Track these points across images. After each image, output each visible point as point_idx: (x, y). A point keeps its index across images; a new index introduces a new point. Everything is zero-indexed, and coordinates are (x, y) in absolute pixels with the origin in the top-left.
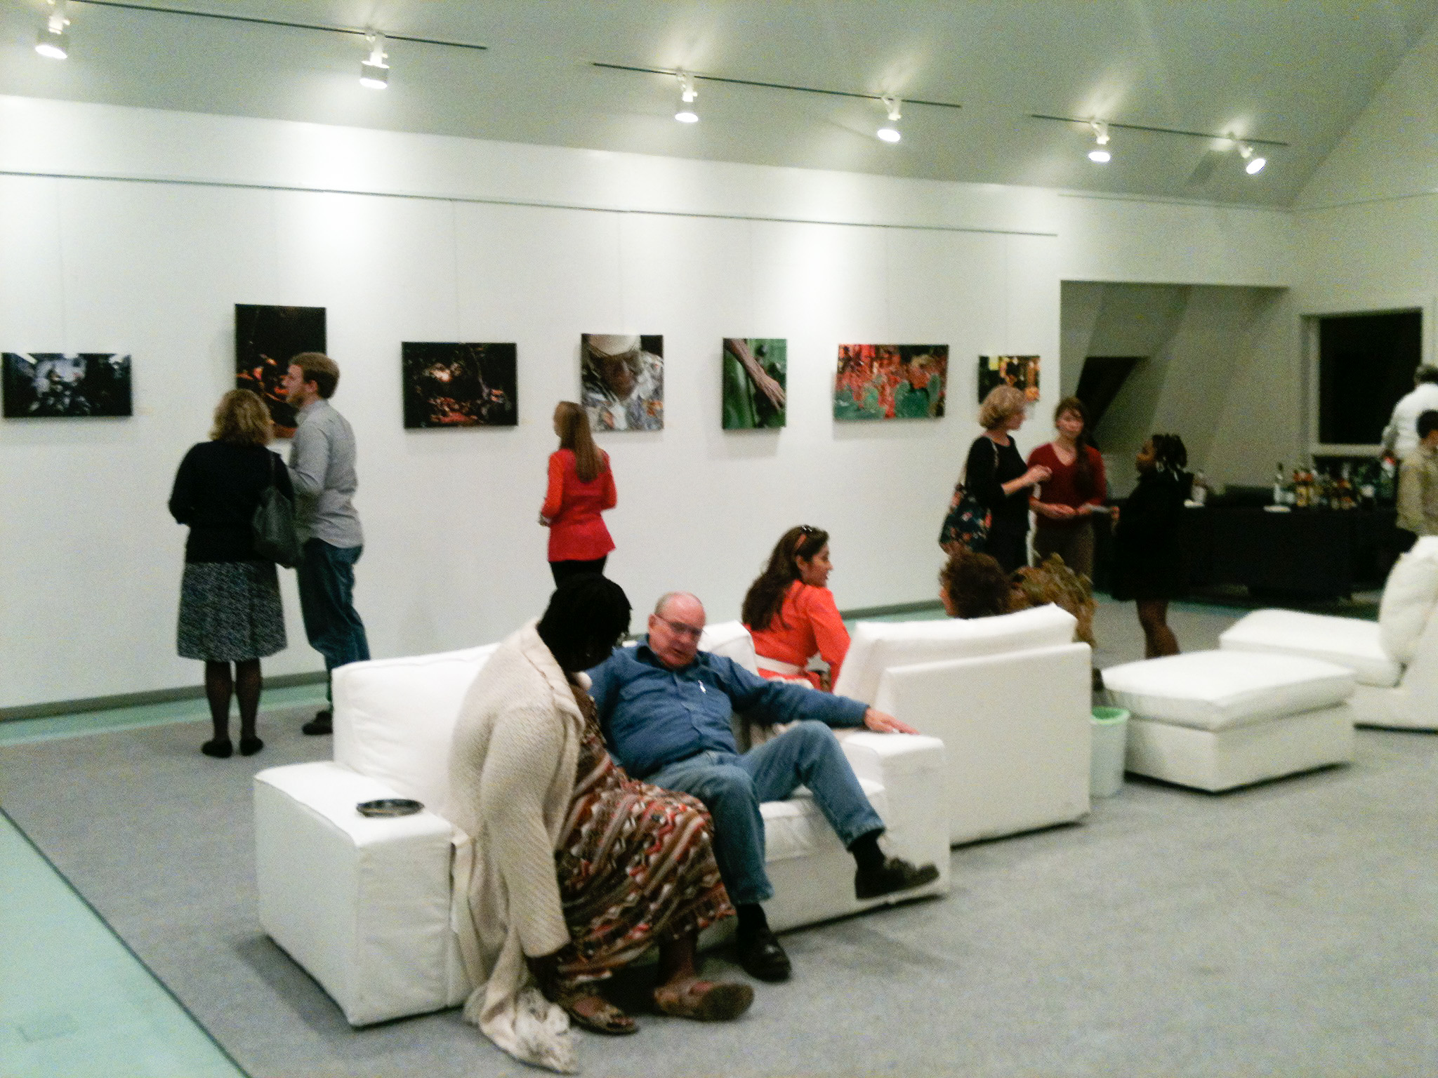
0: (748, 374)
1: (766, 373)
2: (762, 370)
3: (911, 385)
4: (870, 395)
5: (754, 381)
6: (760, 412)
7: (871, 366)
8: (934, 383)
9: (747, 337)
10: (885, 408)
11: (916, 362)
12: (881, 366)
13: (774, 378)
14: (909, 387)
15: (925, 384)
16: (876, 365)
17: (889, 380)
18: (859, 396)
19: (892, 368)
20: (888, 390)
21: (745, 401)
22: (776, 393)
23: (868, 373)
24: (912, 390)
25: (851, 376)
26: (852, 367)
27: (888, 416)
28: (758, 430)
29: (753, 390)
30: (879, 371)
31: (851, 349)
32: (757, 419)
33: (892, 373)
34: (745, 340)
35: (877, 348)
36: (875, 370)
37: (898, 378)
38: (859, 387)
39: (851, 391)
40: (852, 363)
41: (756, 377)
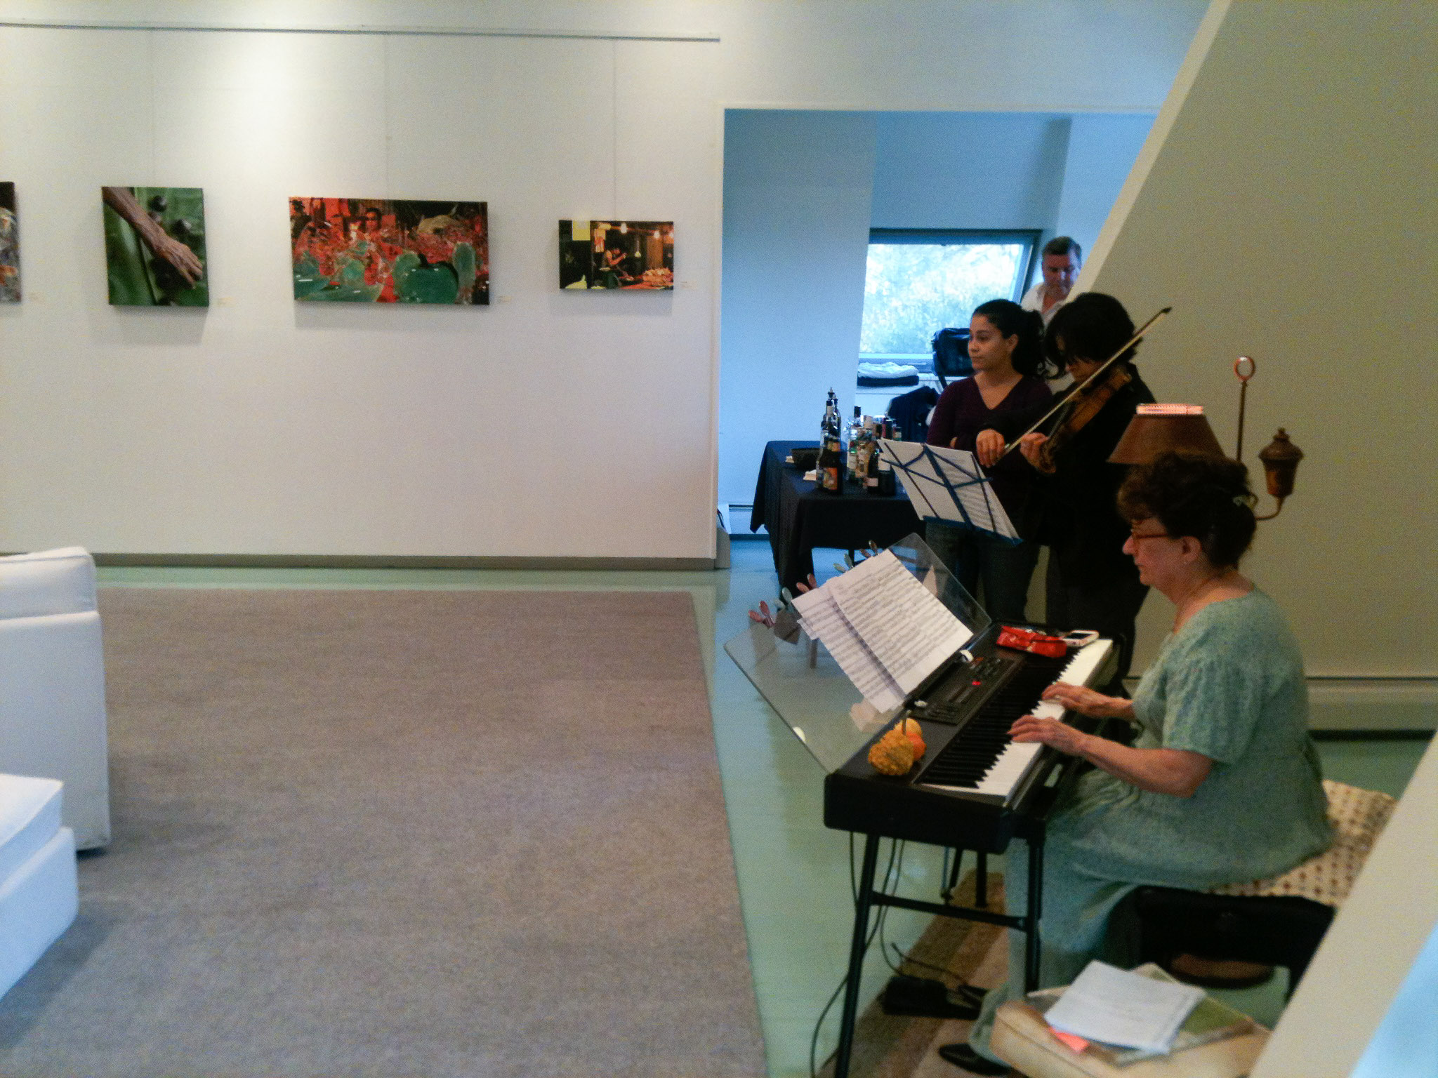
0: (139, 234)
1: (167, 233)
2: (162, 230)
3: (422, 257)
4: (348, 268)
5: (149, 245)
6: (161, 284)
7: (346, 231)
8: (464, 254)
9: (135, 184)
10: (380, 288)
11: (426, 227)
12: (363, 228)
13: (182, 241)
14: (418, 261)
15: (450, 258)
16: (354, 227)
17: (380, 248)
18: (329, 270)
19: (384, 233)
20: (381, 264)
21: (137, 270)
22: (186, 260)
23: (342, 238)
24: (424, 264)
25: (311, 242)
26: (313, 230)
27: (383, 299)
28: (159, 308)
29: (148, 256)
30: (360, 237)
31: (307, 205)
32: (158, 294)
33: (385, 240)
34: (132, 190)
35: (353, 204)
36: (353, 235)
37: (396, 247)
38: (329, 258)
39: (313, 262)
40: (311, 224)
41: (153, 237)
